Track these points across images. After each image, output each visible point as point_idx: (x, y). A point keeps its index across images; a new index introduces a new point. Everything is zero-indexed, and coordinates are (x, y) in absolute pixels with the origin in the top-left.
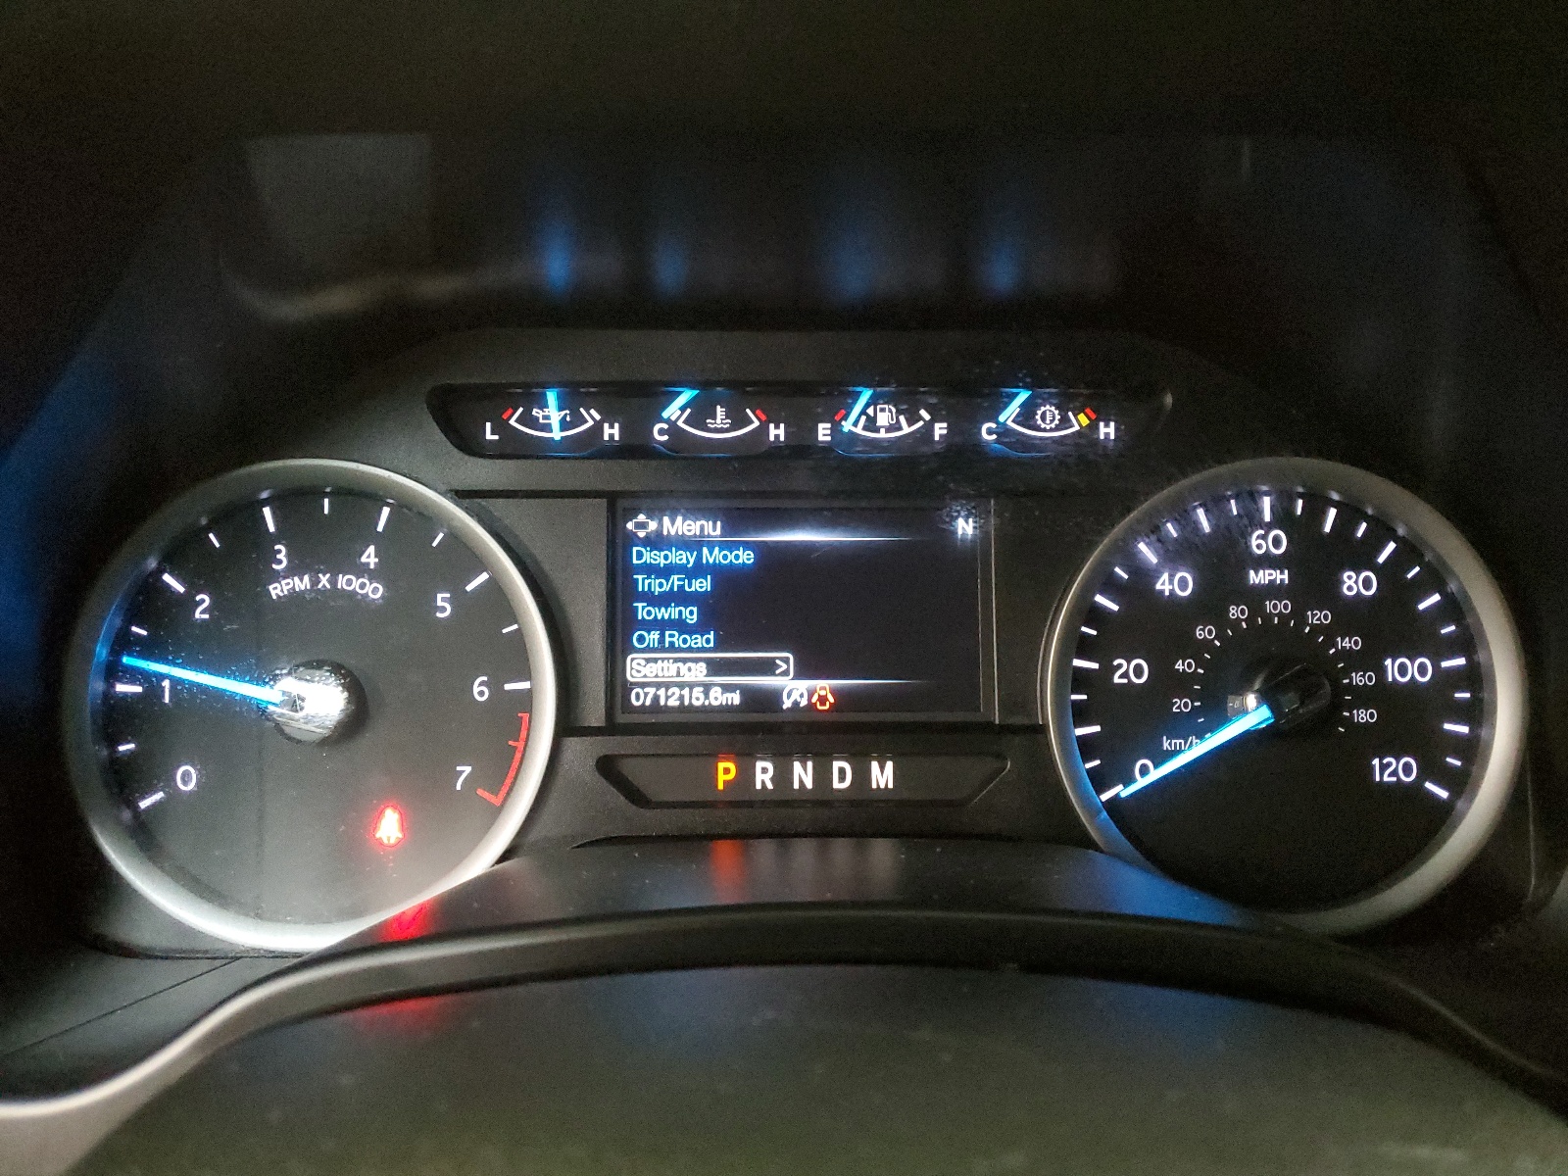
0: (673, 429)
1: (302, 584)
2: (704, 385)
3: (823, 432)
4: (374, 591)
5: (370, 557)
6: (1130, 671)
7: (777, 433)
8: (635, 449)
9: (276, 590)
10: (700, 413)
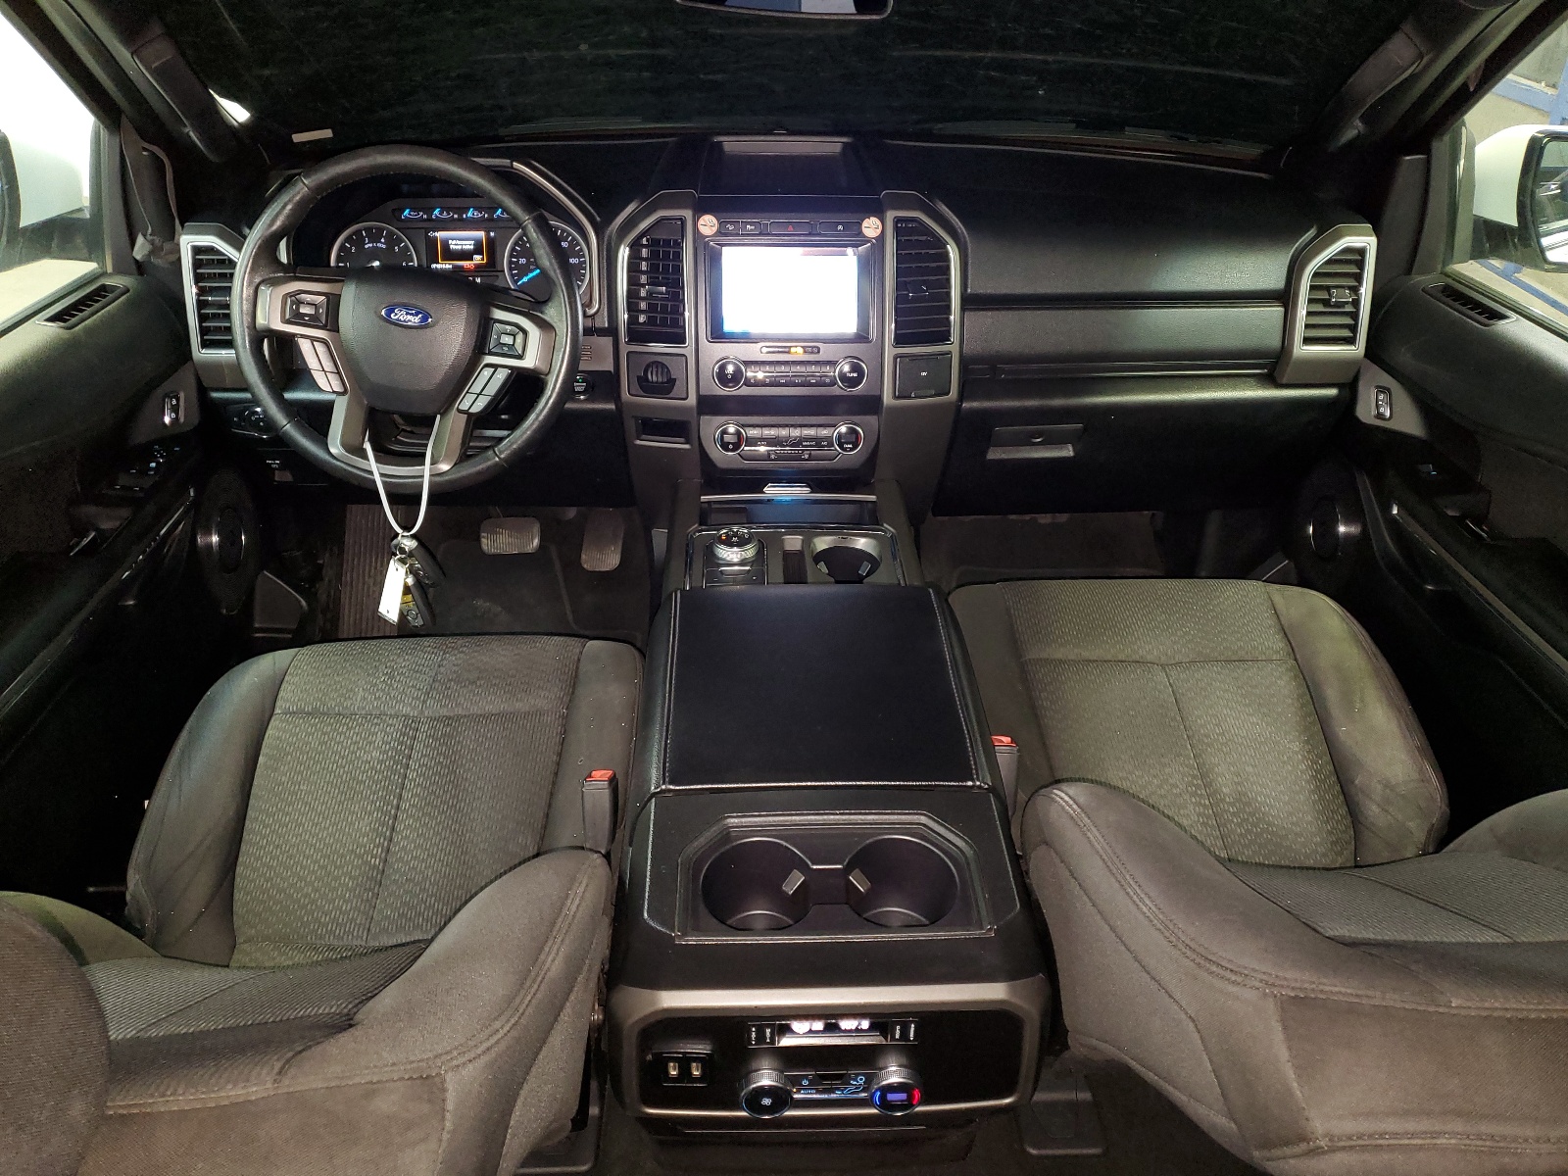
0: (436, 216)
1: (371, 245)
2: (441, 208)
3: (464, 216)
4: (384, 246)
5: (383, 240)
6: (523, 261)
7: (456, 216)
8: (429, 220)
9: (366, 246)
10: (441, 213)
